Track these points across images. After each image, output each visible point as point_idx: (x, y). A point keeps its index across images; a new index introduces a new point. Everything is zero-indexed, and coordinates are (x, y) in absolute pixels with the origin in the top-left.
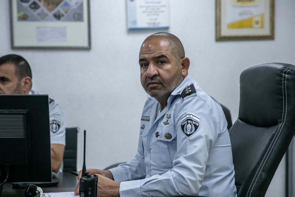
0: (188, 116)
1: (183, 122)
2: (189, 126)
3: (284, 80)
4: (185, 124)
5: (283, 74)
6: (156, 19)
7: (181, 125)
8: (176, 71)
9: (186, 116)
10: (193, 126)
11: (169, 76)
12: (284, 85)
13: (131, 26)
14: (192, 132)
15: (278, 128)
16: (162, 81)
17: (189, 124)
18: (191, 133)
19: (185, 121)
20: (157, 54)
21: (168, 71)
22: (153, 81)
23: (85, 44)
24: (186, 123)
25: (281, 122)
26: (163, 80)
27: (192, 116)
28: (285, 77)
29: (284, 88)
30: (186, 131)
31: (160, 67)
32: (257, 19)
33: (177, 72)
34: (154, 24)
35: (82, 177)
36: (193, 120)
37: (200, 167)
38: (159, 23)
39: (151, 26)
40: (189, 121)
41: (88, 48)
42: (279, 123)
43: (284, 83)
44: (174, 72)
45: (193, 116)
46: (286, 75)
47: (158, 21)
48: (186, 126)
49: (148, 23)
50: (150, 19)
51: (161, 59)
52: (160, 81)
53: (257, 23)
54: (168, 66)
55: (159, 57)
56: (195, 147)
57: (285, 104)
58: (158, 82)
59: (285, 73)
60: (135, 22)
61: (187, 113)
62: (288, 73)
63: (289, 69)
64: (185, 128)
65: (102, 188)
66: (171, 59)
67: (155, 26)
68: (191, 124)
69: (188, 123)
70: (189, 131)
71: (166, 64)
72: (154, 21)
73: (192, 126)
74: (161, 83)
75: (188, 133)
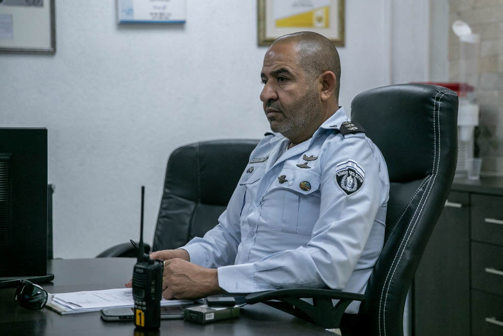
0: (350, 164)
1: (341, 172)
2: (350, 180)
3: (437, 110)
4: (344, 175)
5: (435, 101)
6: (164, 8)
7: (337, 176)
8: (304, 94)
9: (347, 163)
10: (356, 181)
11: (292, 101)
12: (436, 118)
13: (123, 17)
14: (353, 189)
15: (427, 184)
16: (282, 109)
17: (351, 176)
18: (351, 191)
19: (345, 171)
20: (276, 67)
21: (291, 93)
22: (270, 108)
23: (46, 45)
24: (345, 173)
25: (431, 174)
26: (283, 107)
27: (355, 166)
28: (437, 106)
29: (436, 122)
30: (345, 186)
31: (281, 86)
32: (320, 13)
33: (307, 95)
34: (162, 14)
35: (137, 264)
36: (356, 172)
37: (354, 241)
38: (169, 14)
39: (157, 19)
40: (351, 173)
41: (51, 52)
42: (428, 175)
43: (436, 115)
44: (300, 95)
45: (357, 166)
46: (439, 103)
47: (167, 11)
48: (346, 179)
49: (151, 14)
50: (155, 7)
51: (281, 75)
52: (278, 108)
53: (320, 20)
54: (291, 86)
55: (278, 72)
56: (354, 211)
57: (437, 147)
58: (277, 110)
59: (438, 99)
60: (130, 11)
61: (349, 160)
62: (442, 100)
63: (443, 93)
64: (343, 180)
65: (190, 277)
66: (298, 74)
67: (163, 19)
68: (353, 177)
69: (349, 175)
70: (350, 186)
71: (289, 82)
72: (162, 11)
73: (354, 181)
74: (281, 112)
75: (348, 189)
